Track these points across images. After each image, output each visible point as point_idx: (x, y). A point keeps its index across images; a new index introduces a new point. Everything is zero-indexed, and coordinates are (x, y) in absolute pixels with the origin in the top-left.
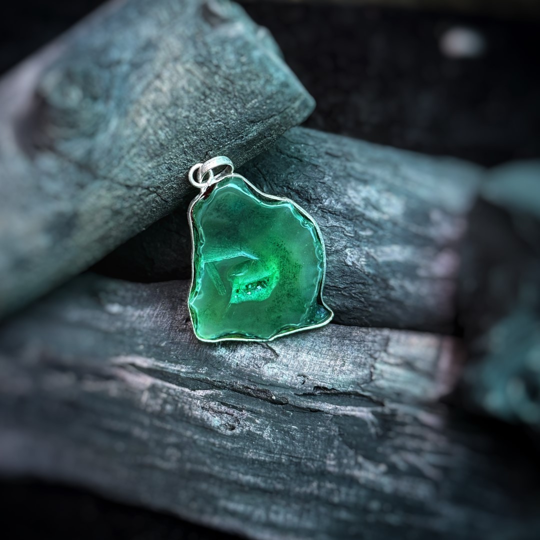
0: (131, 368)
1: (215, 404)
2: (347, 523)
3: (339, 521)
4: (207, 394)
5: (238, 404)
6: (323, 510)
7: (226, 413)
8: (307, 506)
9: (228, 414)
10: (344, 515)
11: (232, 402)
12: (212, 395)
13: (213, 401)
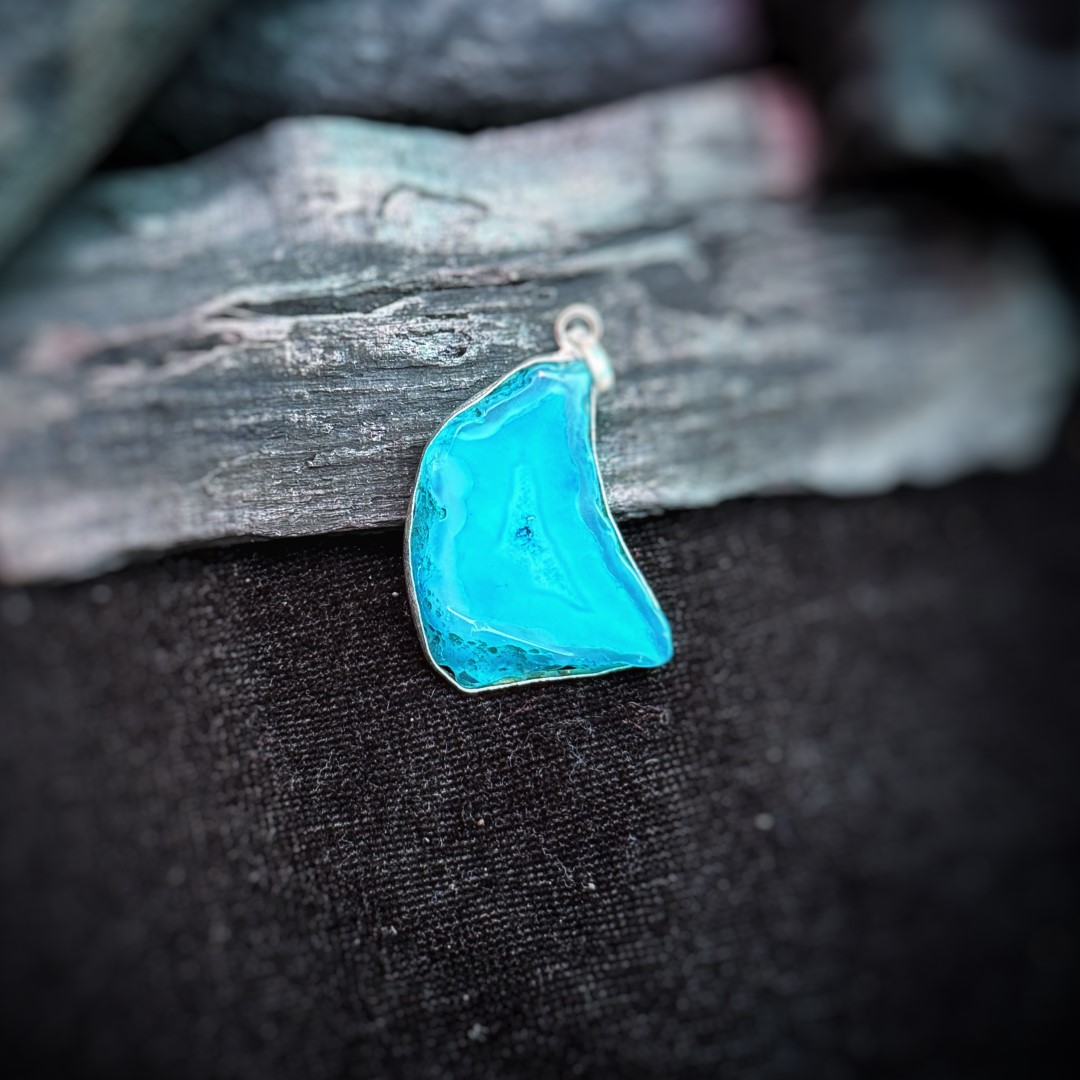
0: (243, 312)
1: (417, 322)
2: (703, 433)
3: (687, 435)
4: (396, 311)
5: (456, 308)
6: (656, 427)
7: (441, 331)
8: (629, 431)
9: (446, 331)
10: (694, 421)
11: (444, 308)
12: (405, 308)
13: (411, 319)
